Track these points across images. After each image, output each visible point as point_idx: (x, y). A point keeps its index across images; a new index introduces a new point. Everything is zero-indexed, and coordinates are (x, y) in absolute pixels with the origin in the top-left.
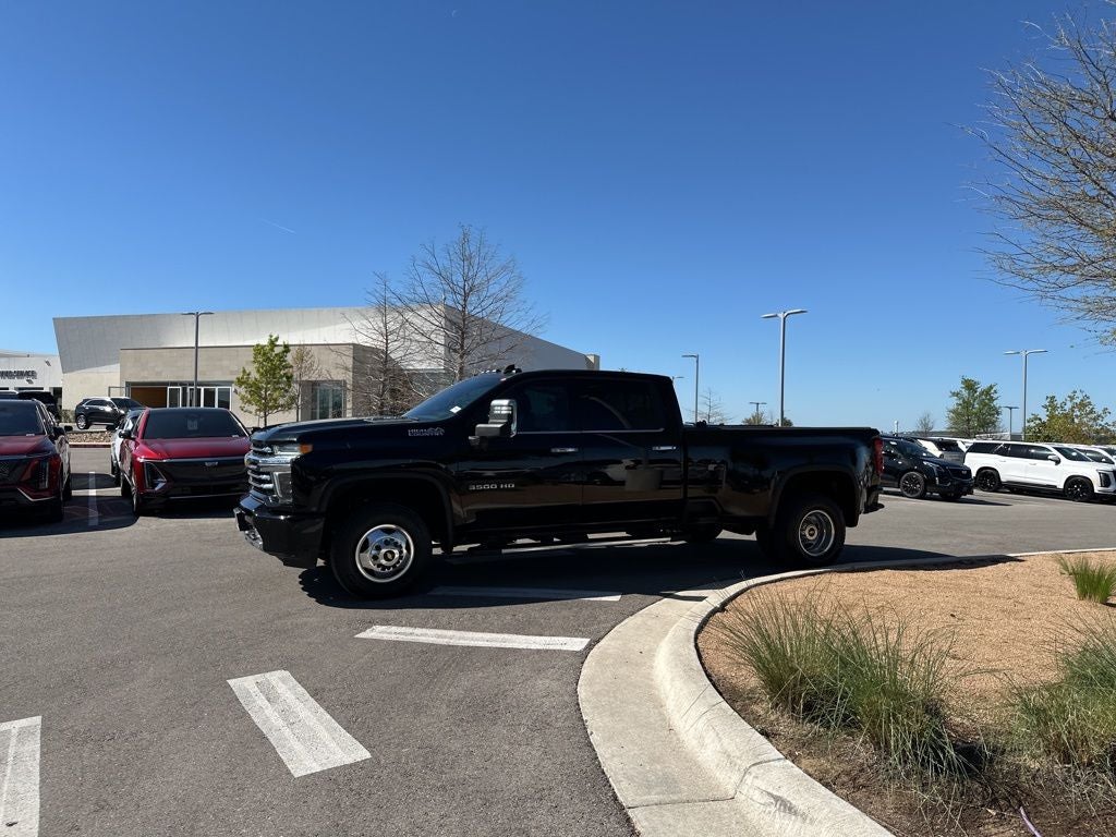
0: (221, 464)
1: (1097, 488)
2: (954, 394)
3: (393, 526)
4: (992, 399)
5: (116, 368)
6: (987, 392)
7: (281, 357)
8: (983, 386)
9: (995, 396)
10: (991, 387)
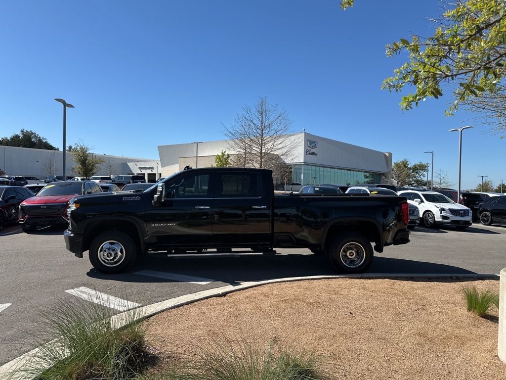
5: (178, 165)
7: (226, 160)
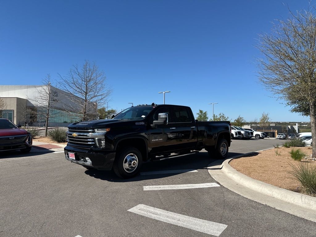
0: (15, 138)
1: (235, 136)
2: (197, 114)
3: (132, 154)
4: (206, 115)
6: (205, 113)
8: (204, 112)
9: (207, 114)
10: (206, 112)
